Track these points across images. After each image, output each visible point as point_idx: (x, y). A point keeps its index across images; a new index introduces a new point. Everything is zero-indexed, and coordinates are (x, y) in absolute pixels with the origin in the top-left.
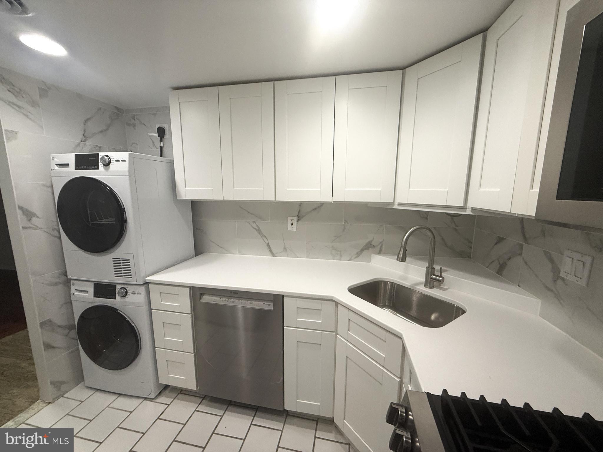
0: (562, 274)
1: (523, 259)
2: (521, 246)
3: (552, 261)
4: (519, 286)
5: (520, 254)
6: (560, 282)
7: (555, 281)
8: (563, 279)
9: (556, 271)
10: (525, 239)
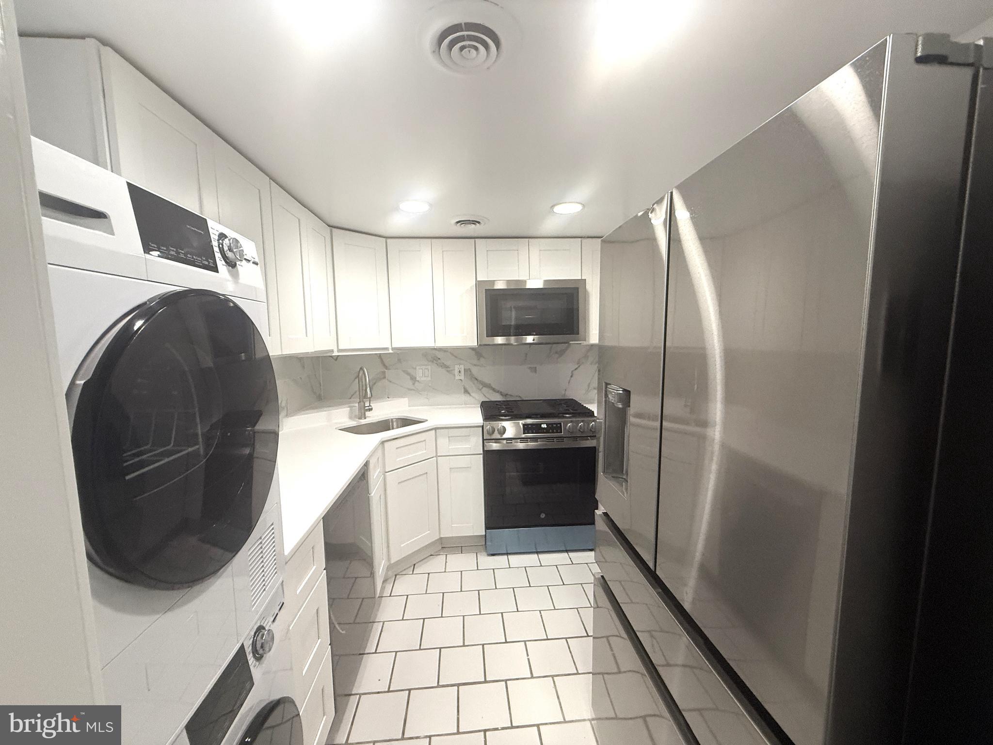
0: (418, 379)
1: (387, 379)
2: (384, 373)
3: (408, 374)
4: (388, 398)
5: (385, 378)
6: (417, 384)
7: (414, 384)
8: (418, 381)
9: (413, 379)
10: (386, 367)
